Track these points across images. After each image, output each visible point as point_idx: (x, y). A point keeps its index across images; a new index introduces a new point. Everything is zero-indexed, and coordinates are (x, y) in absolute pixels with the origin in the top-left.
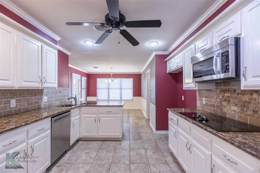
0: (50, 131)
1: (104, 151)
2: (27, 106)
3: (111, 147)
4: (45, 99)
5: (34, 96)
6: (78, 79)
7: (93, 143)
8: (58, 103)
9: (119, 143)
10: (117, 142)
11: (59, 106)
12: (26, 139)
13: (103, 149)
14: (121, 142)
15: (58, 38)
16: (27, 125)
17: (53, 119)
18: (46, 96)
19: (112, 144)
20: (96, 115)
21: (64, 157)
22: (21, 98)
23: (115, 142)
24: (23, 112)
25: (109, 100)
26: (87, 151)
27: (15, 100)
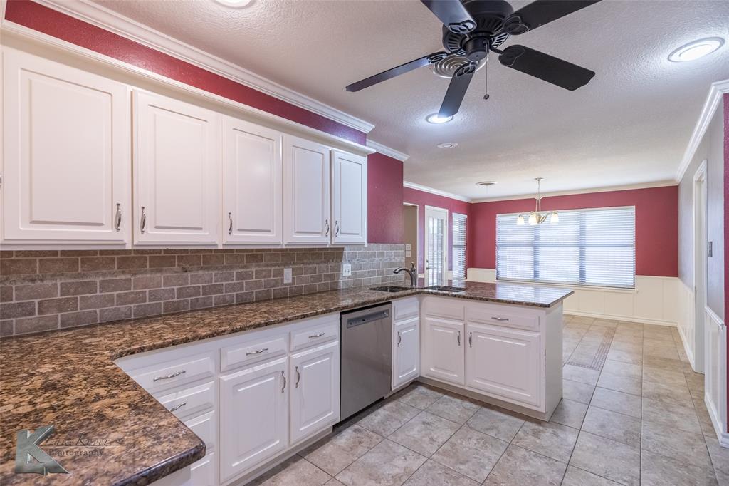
0: (337, 343)
1: (476, 435)
2: (312, 282)
3: (499, 432)
4: (347, 269)
5: (325, 262)
6: (442, 221)
7: (451, 401)
8: (376, 281)
9: (533, 430)
10: (528, 423)
11: (374, 289)
12: (286, 350)
13: (471, 428)
14: (541, 428)
15: (367, 127)
16: (286, 322)
17: (345, 317)
18: (350, 263)
19: (508, 424)
20: (461, 324)
21: (376, 412)
22: (302, 265)
23: (521, 421)
24: (305, 295)
25: (535, 282)
26: (430, 419)
27: (291, 269)
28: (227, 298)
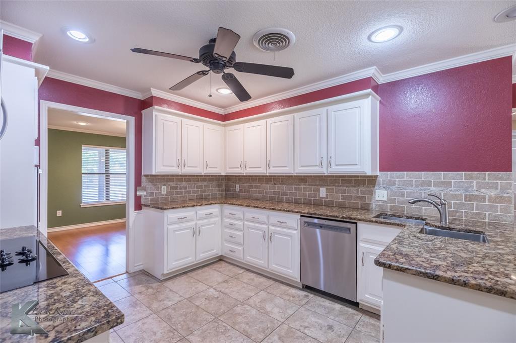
0: (296, 232)
2: (342, 199)
4: (381, 195)
12: (267, 223)
18: (386, 189)
22: (334, 187)
27: (325, 189)
28: (290, 199)
